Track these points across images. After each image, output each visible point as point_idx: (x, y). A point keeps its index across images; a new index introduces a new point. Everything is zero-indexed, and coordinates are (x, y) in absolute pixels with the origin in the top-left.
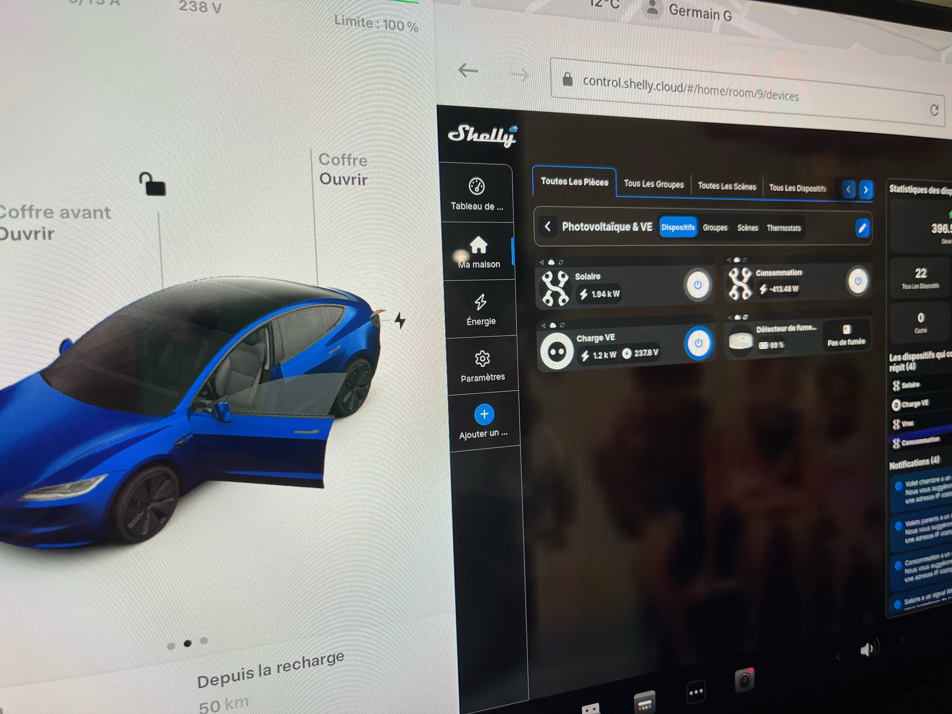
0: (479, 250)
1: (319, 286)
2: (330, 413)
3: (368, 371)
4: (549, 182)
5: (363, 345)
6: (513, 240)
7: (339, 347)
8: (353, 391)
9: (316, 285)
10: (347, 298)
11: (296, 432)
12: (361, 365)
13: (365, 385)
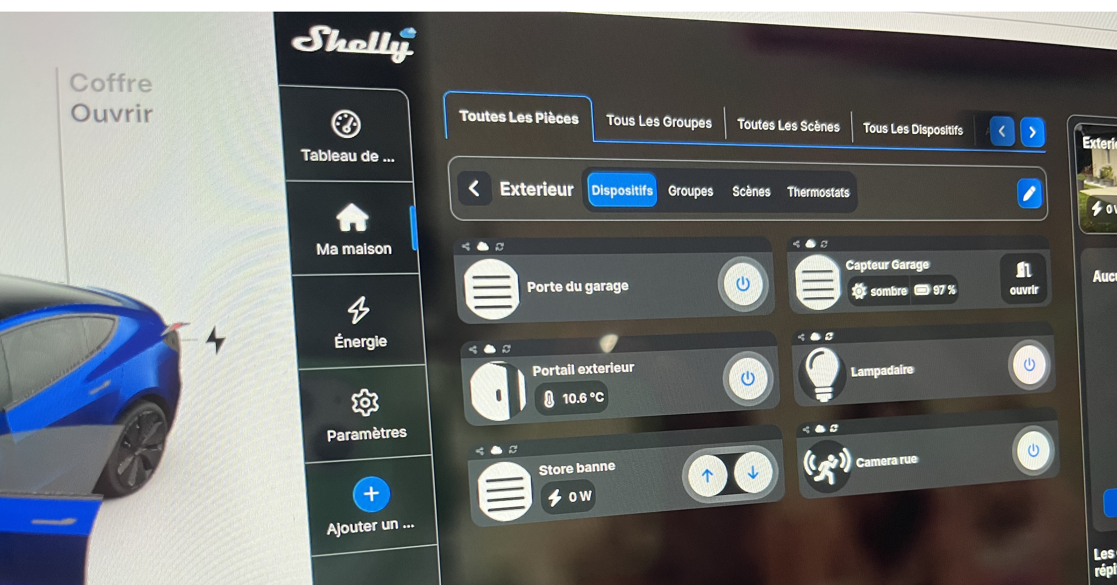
0: (353, 226)
1: (71, 284)
2: (95, 491)
3: (160, 423)
4: (473, 117)
5: (151, 381)
6: (412, 210)
7: (107, 383)
8: (135, 455)
9: (66, 283)
10: (119, 304)
11: (35, 522)
12: (148, 412)
13: (155, 446)
